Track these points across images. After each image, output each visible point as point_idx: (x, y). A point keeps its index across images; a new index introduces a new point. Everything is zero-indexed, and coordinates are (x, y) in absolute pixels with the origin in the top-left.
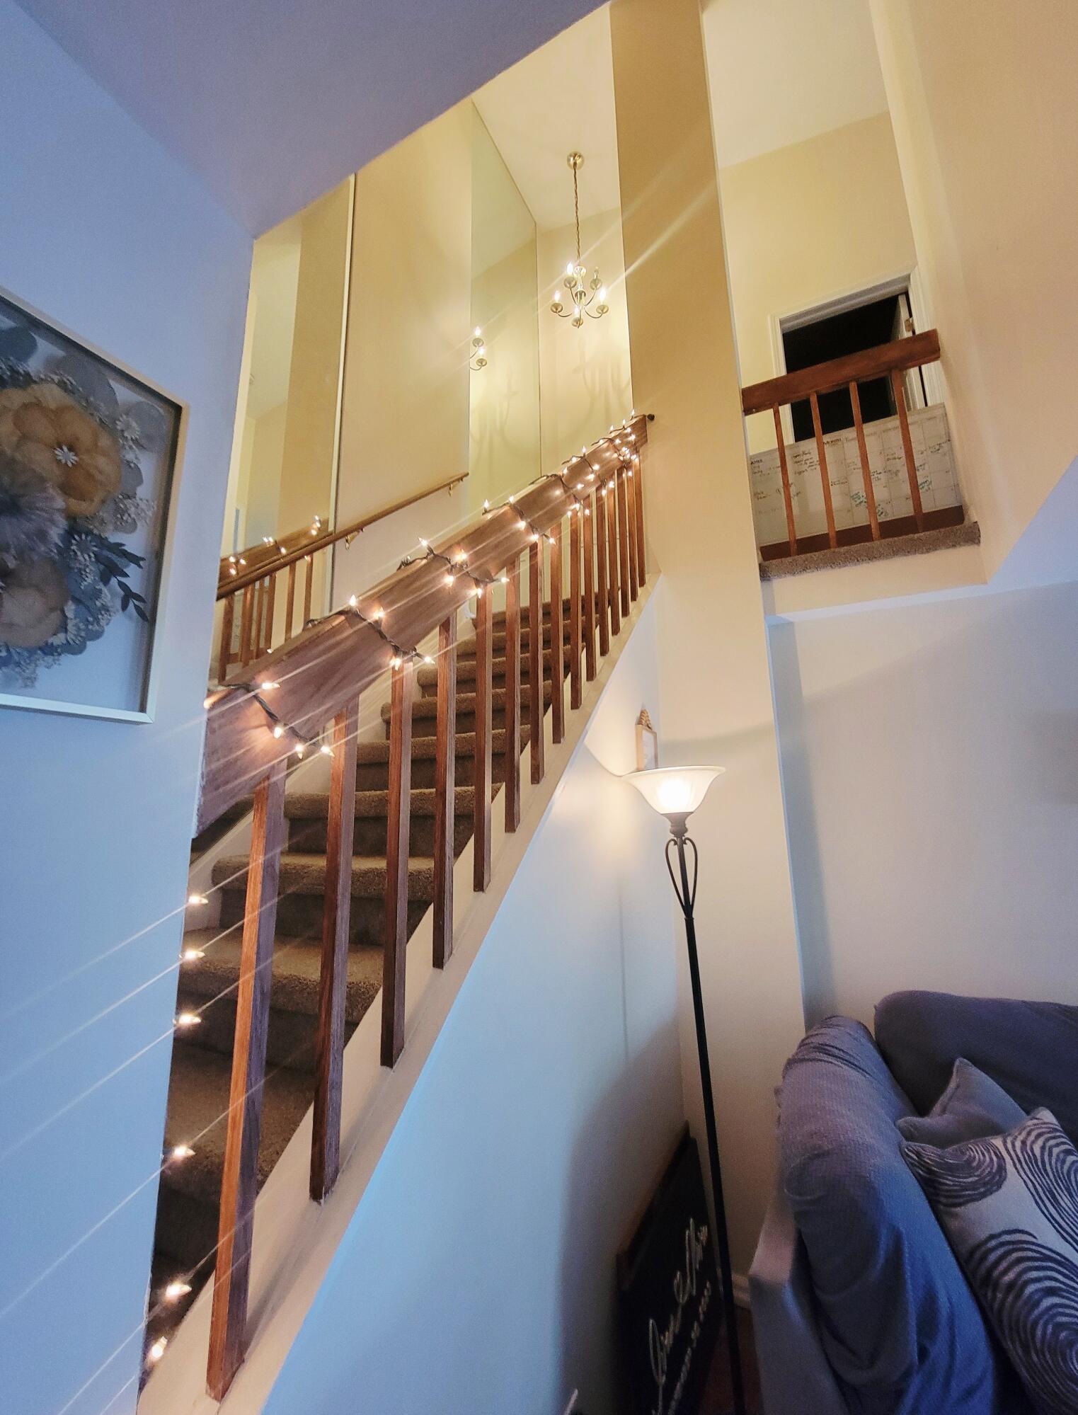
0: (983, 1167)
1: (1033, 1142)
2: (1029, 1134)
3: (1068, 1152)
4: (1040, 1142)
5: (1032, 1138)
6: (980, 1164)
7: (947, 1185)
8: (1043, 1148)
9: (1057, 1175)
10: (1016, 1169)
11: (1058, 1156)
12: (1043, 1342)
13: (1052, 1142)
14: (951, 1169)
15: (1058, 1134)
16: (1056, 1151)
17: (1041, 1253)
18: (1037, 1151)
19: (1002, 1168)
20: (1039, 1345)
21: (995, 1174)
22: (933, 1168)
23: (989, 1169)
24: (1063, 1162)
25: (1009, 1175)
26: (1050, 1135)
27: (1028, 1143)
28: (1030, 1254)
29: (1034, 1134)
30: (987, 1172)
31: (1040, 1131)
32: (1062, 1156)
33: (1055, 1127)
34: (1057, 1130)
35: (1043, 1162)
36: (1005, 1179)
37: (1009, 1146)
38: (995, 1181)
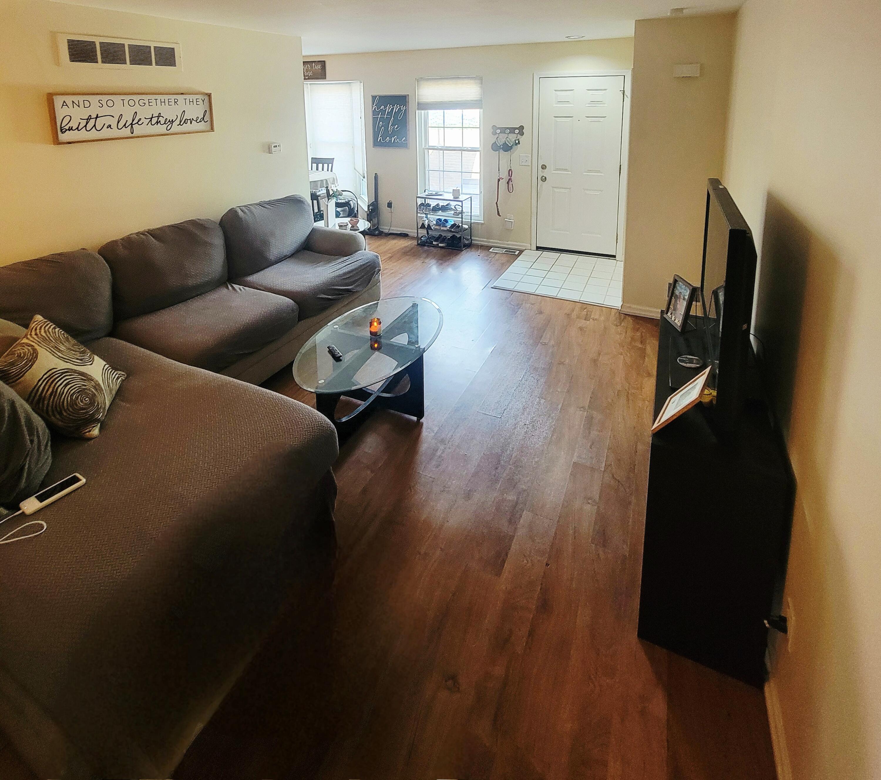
0: (27, 354)
1: (40, 332)
2: (36, 329)
3: (55, 328)
4: (43, 331)
5: (38, 331)
6: (25, 354)
7: (13, 372)
8: (45, 332)
9: (55, 339)
10: (40, 346)
11: (52, 331)
12: (67, 405)
13: (47, 328)
14: (12, 364)
15: (47, 323)
16: (50, 330)
17: (60, 373)
18: (44, 334)
19: (35, 350)
20: (66, 408)
21: (33, 353)
22: (4, 369)
23: (29, 353)
24: (55, 332)
25: (39, 351)
26: (45, 325)
27: (38, 333)
28: (57, 376)
29: (38, 328)
30: (29, 355)
31: (40, 326)
32: (53, 331)
33: (44, 321)
34: (46, 322)
35: (49, 337)
36: (38, 353)
37: (32, 339)
38: (35, 355)
